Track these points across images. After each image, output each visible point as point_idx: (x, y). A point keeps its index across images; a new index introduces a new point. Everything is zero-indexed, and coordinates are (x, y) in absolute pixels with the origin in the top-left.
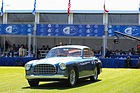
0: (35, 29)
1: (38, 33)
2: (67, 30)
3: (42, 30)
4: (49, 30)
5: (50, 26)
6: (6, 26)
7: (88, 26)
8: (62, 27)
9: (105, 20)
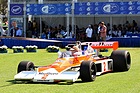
0: (73, 7)
1: (77, 12)
2: (107, 8)
3: (81, 9)
4: (88, 9)
5: (89, 4)
6: (42, 6)
7: (130, 3)
8: (102, 5)
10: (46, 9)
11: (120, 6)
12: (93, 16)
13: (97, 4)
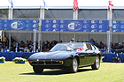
0: (40, 24)
1: (43, 28)
3: (47, 26)
4: (54, 26)
5: (55, 21)
9: (110, 16)
10: (15, 25)
11: (84, 24)
12: (58, 32)
13: (62, 22)
